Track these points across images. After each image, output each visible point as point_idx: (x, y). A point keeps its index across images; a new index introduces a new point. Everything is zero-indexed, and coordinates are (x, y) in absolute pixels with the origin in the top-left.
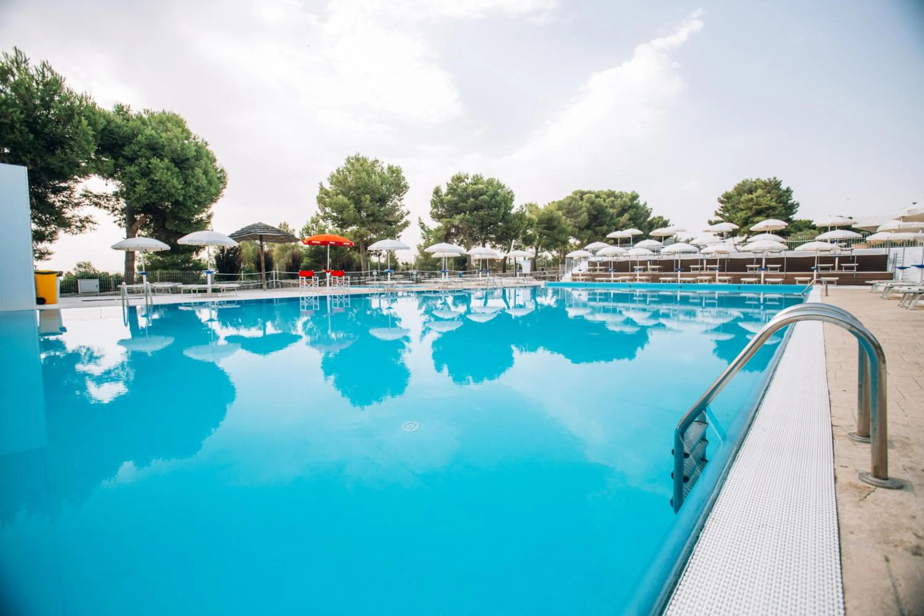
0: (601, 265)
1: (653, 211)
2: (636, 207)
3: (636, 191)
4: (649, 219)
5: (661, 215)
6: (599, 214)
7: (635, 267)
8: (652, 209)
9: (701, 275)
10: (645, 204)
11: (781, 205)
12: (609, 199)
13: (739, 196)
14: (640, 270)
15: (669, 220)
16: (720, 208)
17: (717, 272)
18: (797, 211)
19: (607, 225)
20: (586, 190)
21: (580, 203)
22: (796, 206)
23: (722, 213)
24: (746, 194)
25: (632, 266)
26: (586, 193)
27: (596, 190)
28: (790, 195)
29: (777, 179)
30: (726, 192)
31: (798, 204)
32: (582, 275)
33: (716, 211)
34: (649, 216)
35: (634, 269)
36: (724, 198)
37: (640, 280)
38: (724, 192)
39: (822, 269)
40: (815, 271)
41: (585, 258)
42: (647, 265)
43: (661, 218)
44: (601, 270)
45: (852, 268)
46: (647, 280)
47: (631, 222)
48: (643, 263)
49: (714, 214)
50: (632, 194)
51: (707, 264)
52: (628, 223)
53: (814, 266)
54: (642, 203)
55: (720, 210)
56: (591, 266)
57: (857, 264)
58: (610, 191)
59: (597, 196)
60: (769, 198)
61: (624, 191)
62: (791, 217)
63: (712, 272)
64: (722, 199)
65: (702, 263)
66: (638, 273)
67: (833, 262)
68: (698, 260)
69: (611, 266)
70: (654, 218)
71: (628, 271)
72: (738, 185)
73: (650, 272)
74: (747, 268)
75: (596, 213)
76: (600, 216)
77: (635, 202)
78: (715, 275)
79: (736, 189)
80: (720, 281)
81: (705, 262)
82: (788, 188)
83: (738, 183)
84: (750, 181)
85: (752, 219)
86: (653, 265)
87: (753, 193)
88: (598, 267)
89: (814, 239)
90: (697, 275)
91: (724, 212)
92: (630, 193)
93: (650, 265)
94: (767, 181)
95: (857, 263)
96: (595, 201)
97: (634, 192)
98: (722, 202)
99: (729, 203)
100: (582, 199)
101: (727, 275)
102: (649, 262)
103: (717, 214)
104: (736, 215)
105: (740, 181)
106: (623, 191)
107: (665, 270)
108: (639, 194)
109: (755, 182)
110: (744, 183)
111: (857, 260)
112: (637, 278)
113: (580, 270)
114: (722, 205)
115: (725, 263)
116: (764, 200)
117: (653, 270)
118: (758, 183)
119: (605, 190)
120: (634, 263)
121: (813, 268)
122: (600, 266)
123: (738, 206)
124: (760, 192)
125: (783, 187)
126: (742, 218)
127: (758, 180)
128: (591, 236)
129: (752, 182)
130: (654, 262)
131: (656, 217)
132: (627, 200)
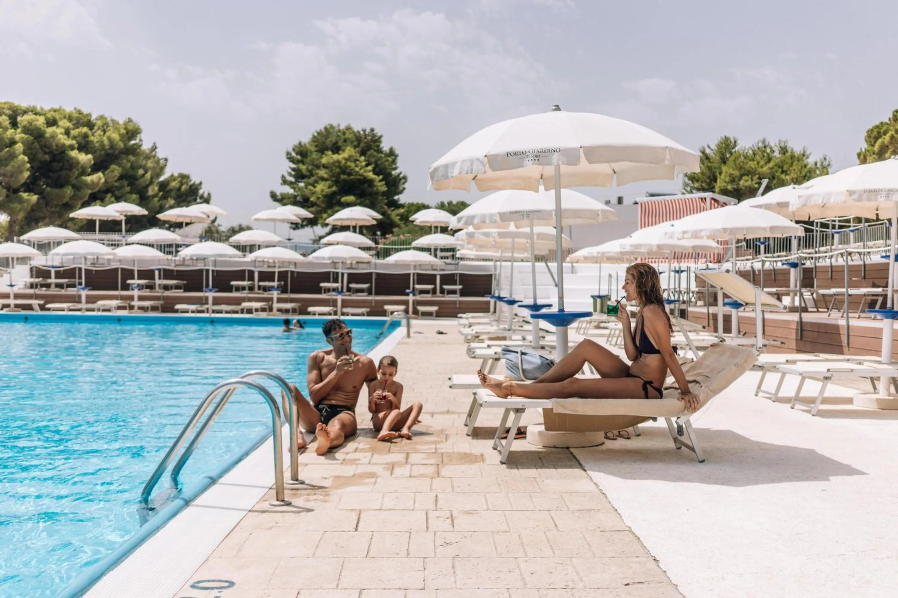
0: (58, 275)
1: (169, 163)
2: (134, 151)
3: (135, 120)
4: (162, 179)
5: (185, 172)
6: (53, 160)
7: (129, 282)
8: (166, 160)
9: (250, 300)
10: (154, 148)
11: (381, 177)
12: (77, 131)
13: (319, 155)
14: (140, 287)
15: (201, 184)
16: (290, 170)
17: (275, 294)
18: (404, 189)
19: (73, 186)
20: (24, 104)
21: (10, 132)
22: (403, 181)
23: (293, 180)
24: (330, 153)
25: (124, 280)
26: (25, 112)
27: (47, 108)
28: (394, 161)
29: (375, 132)
30: (300, 143)
31: (405, 178)
32: (17, 296)
33: (283, 177)
34: (162, 169)
35: (129, 285)
36: (297, 154)
37: (141, 308)
38: (296, 143)
39: (422, 292)
40: (411, 295)
41: (23, 260)
42: (153, 279)
43: (184, 177)
44: (59, 286)
45: (454, 292)
46: (154, 309)
47: (125, 182)
48: (146, 274)
49: (280, 181)
50: (126, 124)
51: (260, 280)
52: (116, 184)
53: (409, 288)
54: (146, 147)
55: (290, 174)
56: (37, 277)
57: (460, 287)
58: (80, 113)
59: (52, 123)
60: (364, 164)
61: (109, 115)
62: (396, 198)
63: (266, 295)
64: (294, 154)
65: (251, 278)
66: (136, 293)
67: (433, 282)
68: (243, 271)
69: (80, 278)
70: (172, 178)
71: (116, 289)
72: (318, 133)
73: (159, 292)
74: (321, 288)
75: (47, 157)
76: (55, 164)
77: (133, 142)
78: (271, 299)
79: (315, 140)
80: (279, 310)
81: (256, 275)
82: (391, 149)
83: (318, 130)
84: (337, 129)
85: (338, 197)
86: (165, 278)
87: (340, 152)
88: (53, 280)
89: (410, 244)
90: (244, 300)
91: (296, 177)
92: (121, 122)
93: (160, 278)
94: (362, 133)
95: (460, 284)
96: (45, 132)
97: (130, 120)
98: (291, 159)
99: (302, 162)
100: (14, 124)
101: (292, 301)
102: (157, 273)
103: (285, 182)
104: (315, 187)
105: (321, 127)
106: (106, 115)
107: (187, 289)
108: (142, 127)
109: (344, 133)
110: (328, 131)
111: (460, 280)
112: (133, 303)
113: (11, 286)
114: (293, 166)
115: (287, 277)
116: (357, 166)
117: (166, 288)
118: (348, 135)
119: (69, 109)
120: (128, 274)
121: (407, 291)
122: (56, 277)
123: (318, 171)
124: (349, 151)
125: (385, 146)
126: (324, 193)
127: (349, 128)
128: (35, 208)
129: (339, 131)
130: (167, 274)
131: (176, 174)
132: (116, 136)
